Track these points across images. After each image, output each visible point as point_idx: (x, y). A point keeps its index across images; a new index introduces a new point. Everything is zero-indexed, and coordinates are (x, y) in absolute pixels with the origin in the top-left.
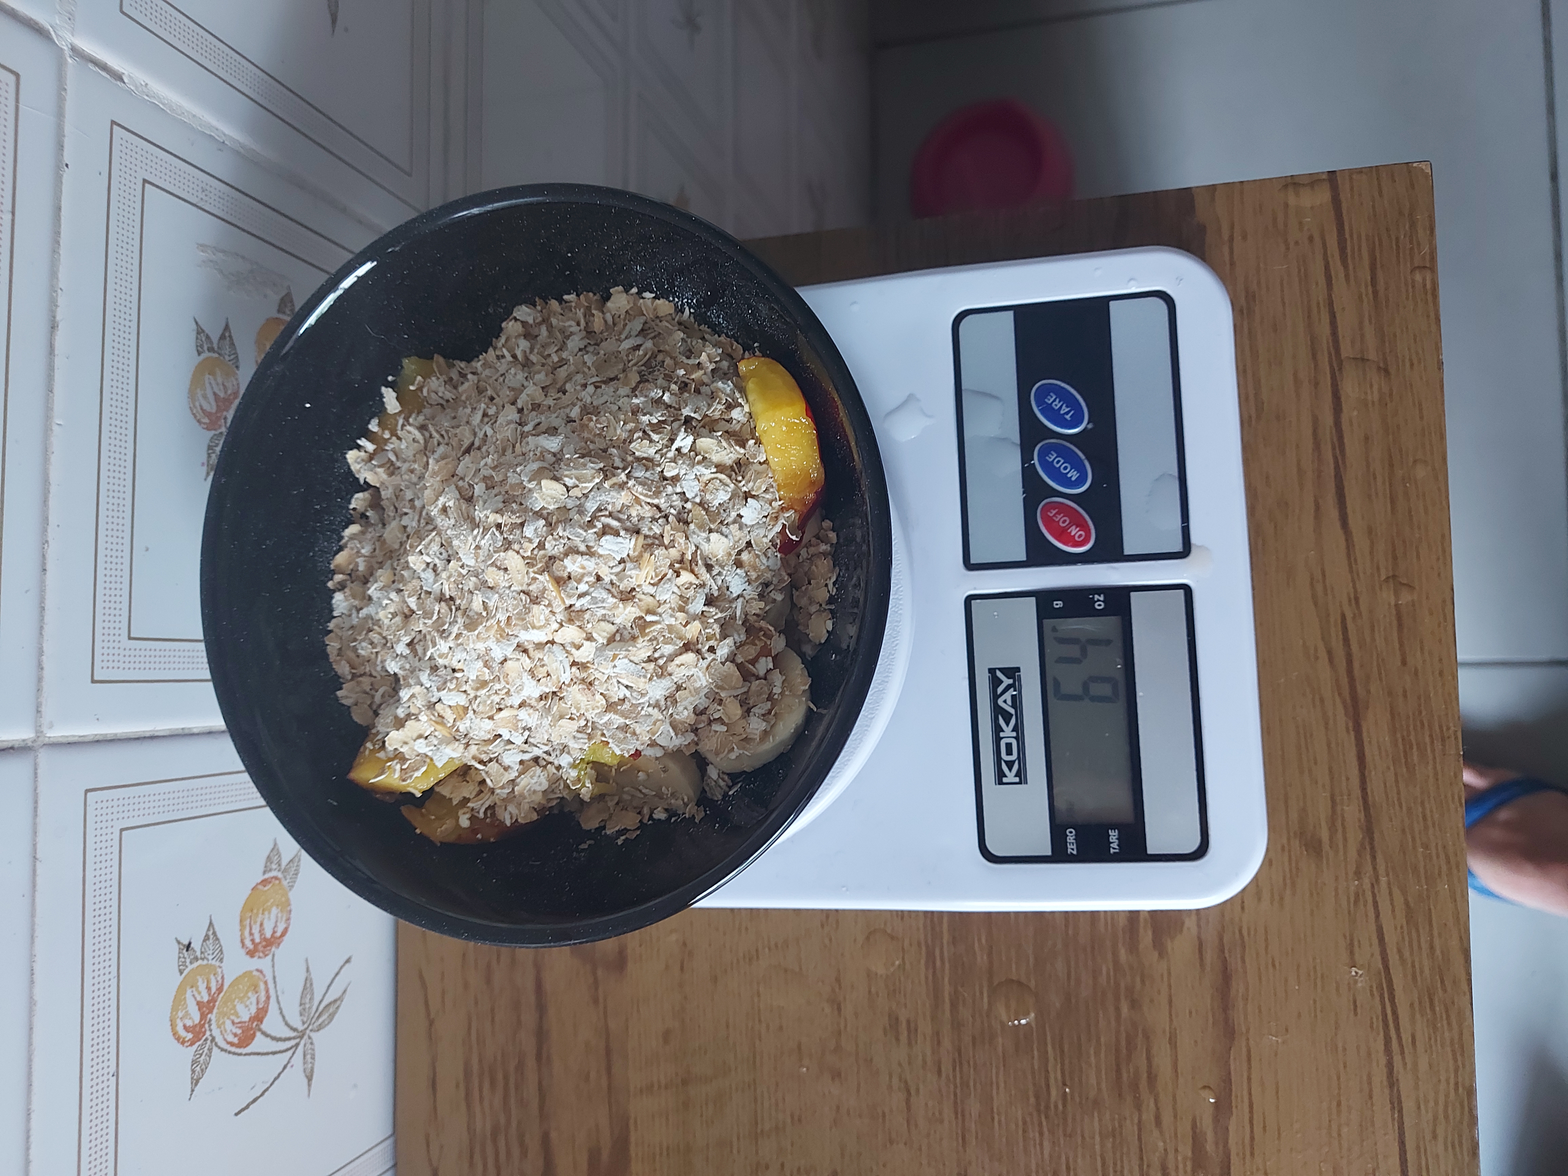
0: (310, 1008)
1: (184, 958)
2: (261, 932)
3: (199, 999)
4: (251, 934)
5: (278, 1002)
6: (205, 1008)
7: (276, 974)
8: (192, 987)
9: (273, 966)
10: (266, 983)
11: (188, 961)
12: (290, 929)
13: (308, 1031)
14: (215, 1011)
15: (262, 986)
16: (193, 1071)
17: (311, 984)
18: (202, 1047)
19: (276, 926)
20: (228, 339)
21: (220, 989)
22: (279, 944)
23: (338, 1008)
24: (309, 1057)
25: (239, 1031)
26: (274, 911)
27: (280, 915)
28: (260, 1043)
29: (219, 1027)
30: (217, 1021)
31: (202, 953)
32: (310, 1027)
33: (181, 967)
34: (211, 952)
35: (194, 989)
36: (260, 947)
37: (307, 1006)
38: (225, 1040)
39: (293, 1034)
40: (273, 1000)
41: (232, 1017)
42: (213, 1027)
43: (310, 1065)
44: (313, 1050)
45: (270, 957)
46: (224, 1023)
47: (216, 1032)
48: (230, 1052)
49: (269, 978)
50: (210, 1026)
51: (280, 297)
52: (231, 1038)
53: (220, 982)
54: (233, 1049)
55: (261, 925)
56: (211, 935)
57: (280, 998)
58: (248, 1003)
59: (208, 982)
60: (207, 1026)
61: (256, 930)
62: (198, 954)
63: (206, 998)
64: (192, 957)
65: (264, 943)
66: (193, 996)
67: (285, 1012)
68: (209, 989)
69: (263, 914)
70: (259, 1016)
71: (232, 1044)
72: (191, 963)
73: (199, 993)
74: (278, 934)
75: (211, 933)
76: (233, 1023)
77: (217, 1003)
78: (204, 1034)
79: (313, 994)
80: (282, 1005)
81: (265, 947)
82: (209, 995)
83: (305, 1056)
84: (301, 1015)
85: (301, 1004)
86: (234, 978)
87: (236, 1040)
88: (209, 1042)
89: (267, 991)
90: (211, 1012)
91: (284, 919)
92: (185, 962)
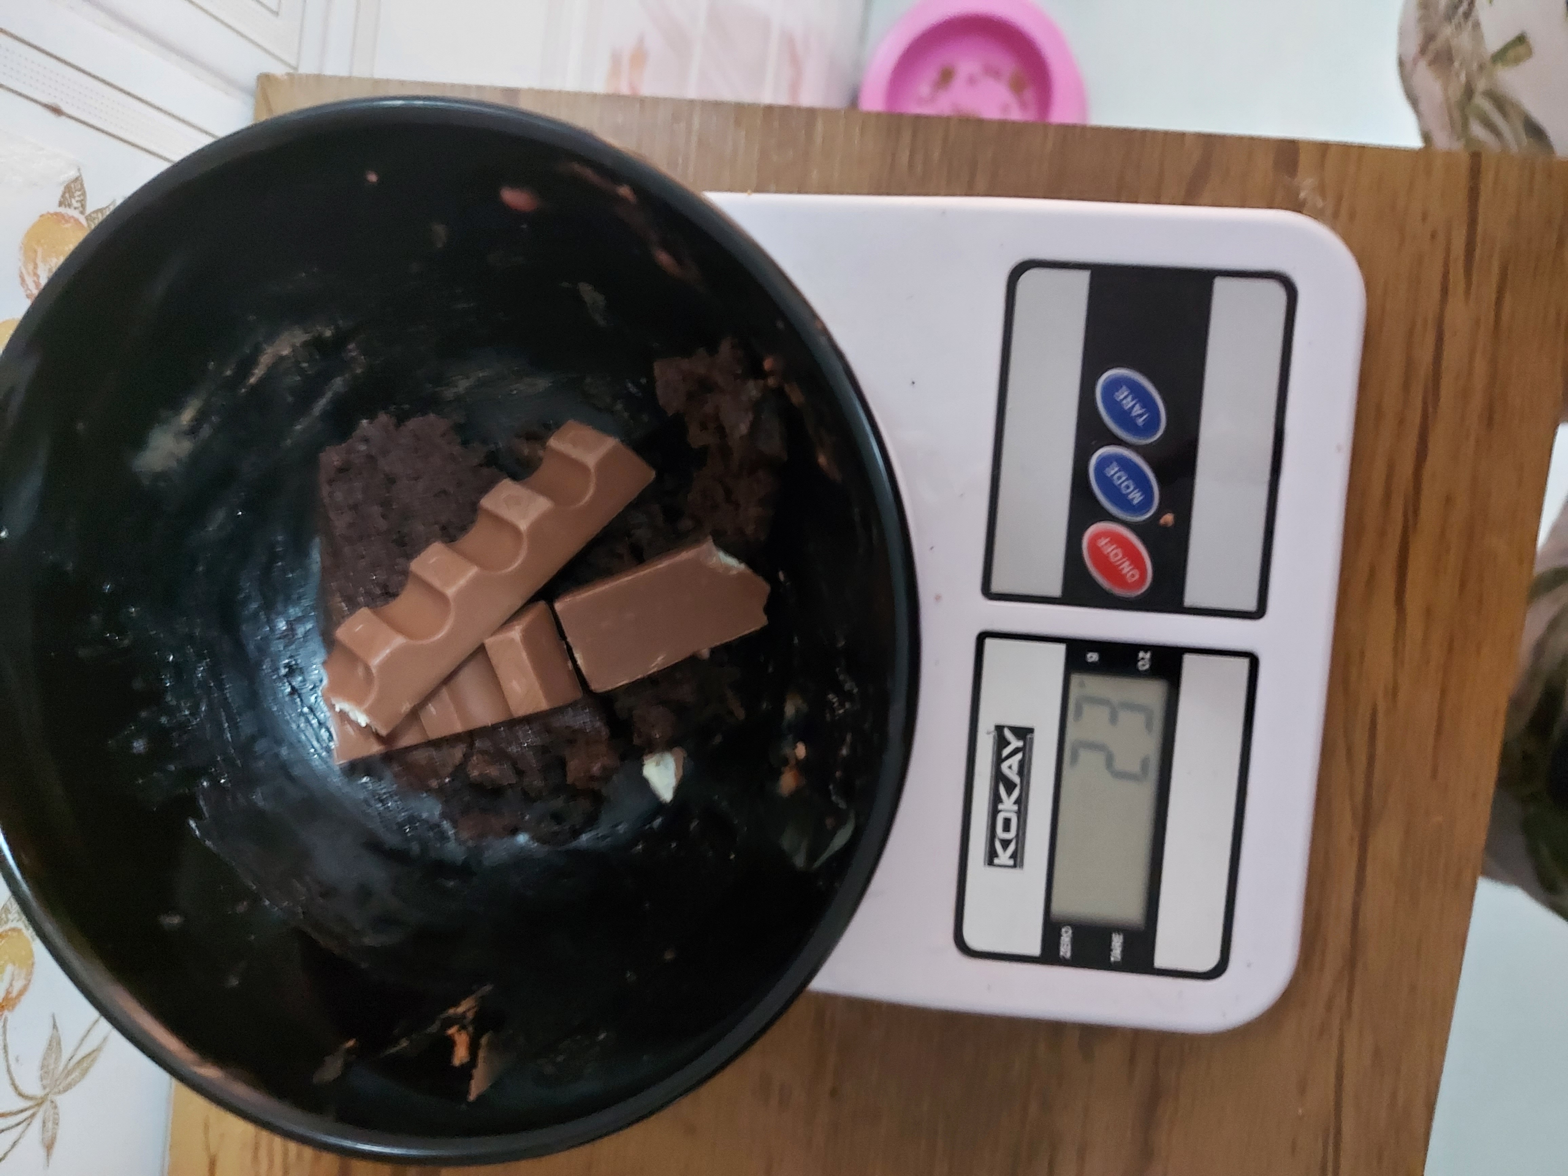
12: (32, 987)
19: (11, 985)
22: (14, 1006)
27: (16, 972)
74: (14, 994)
91: (23, 976)
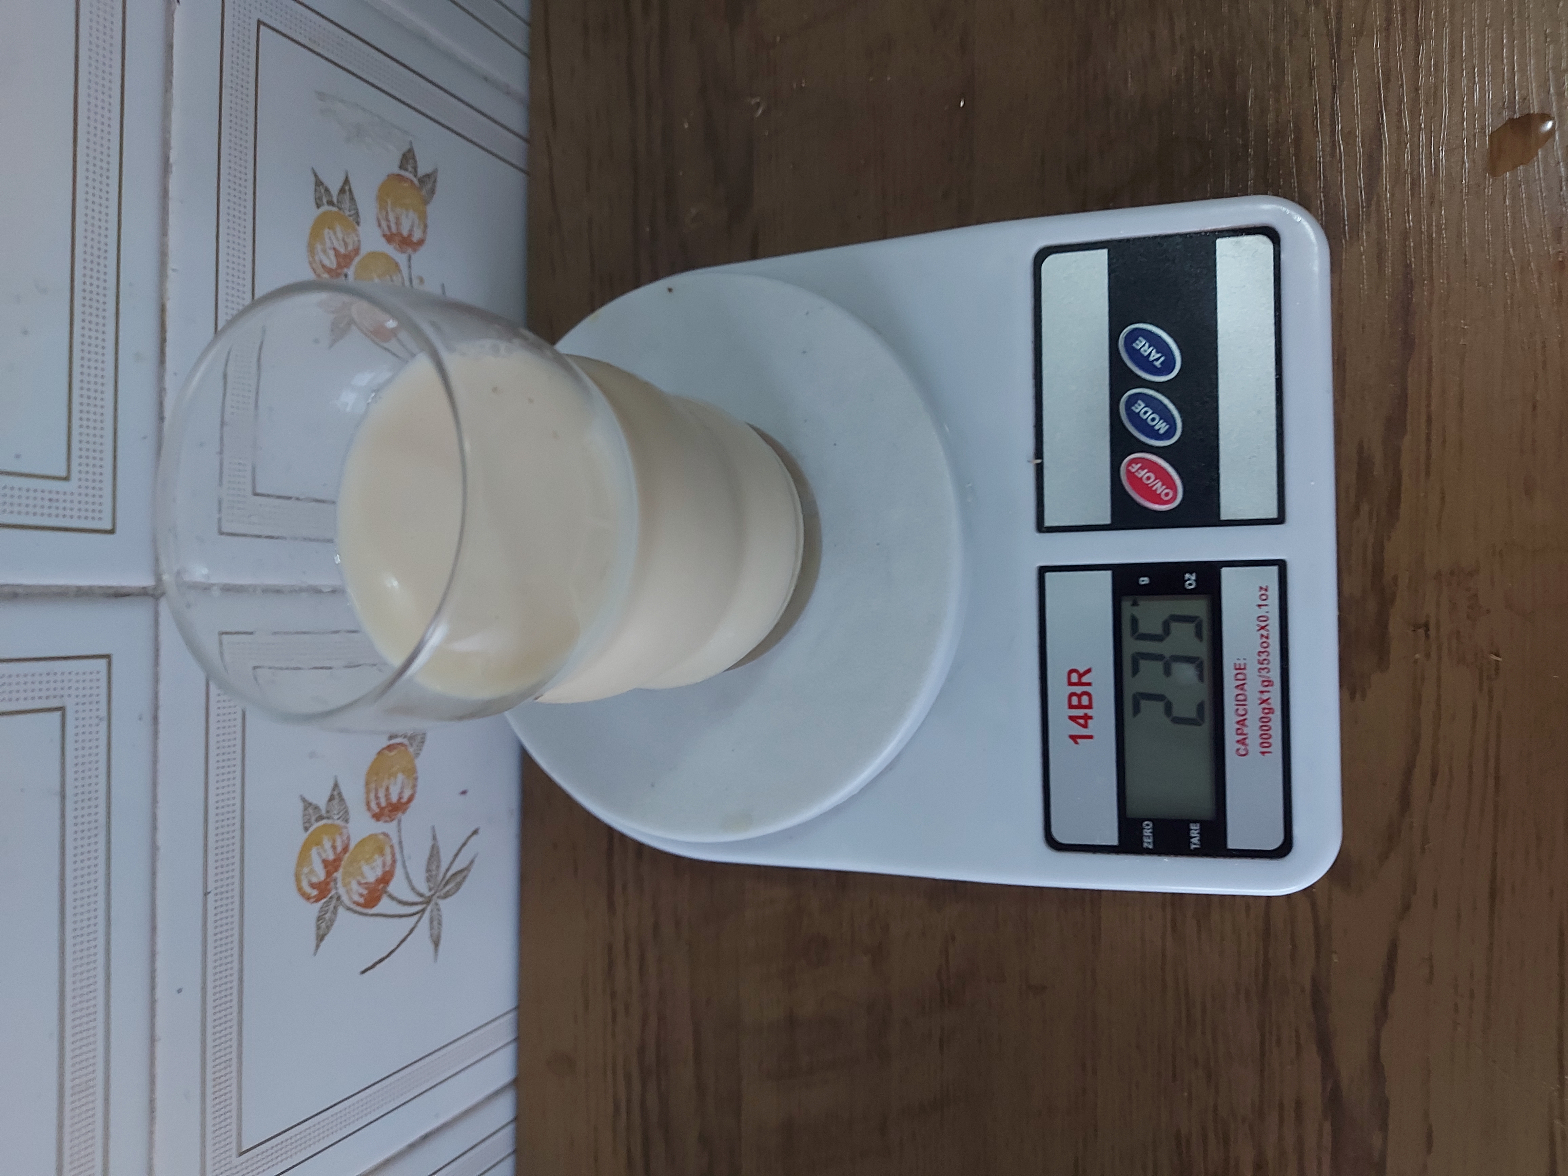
0: (437, 875)
1: (309, 814)
2: (387, 796)
3: (324, 856)
4: (377, 798)
5: (404, 866)
6: (331, 866)
7: (403, 839)
8: (317, 844)
9: (399, 831)
10: (392, 847)
11: (313, 818)
13: (435, 898)
14: (341, 870)
15: (388, 851)
16: (318, 928)
17: (438, 853)
18: (327, 904)
20: (348, 193)
21: (345, 849)
23: (465, 877)
24: (435, 923)
25: (365, 892)
26: (400, 777)
28: (385, 905)
29: (345, 885)
30: (343, 879)
31: (328, 812)
32: (438, 894)
33: (307, 825)
34: (336, 812)
35: (319, 847)
36: (386, 811)
37: (434, 873)
38: (350, 898)
39: (419, 899)
40: (399, 865)
41: (359, 878)
42: (340, 885)
43: (436, 932)
44: (440, 916)
45: (395, 823)
46: (349, 883)
47: (342, 891)
48: (356, 912)
49: (395, 841)
50: (336, 884)
51: (402, 152)
52: (356, 898)
53: (346, 842)
54: (359, 909)
55: (387, 789)
56: (336, 795)
57: (407, 864)
58: (374, 864)
59: (334, 841)
60: (332, 884)
61: (382, 794)
62: (323, 812)
63: (331, 857)
64: (317, 815)
65: (390, 808)
66: (319, 854)
67: (411, 876)
68: (334, 847)
69: (389, 778)
70: (386, 879)
71: (358, 904)
72: (317, 820)
73: (325, 851)
75: (336, 793)
76: (360, 884)
77: (343, 863)
78: (329, 891)
79: (439, 861)
80: (409, 870)
81: (390, 811)
82: (335, 853)
83: (431, 921)
84: (428, 880)
85: (428, 870)
86: (359, 839)
87: (361, 900)
88: (334, 901)
89: (393, 855)
90: (336, 870)
92: (310, 819)
